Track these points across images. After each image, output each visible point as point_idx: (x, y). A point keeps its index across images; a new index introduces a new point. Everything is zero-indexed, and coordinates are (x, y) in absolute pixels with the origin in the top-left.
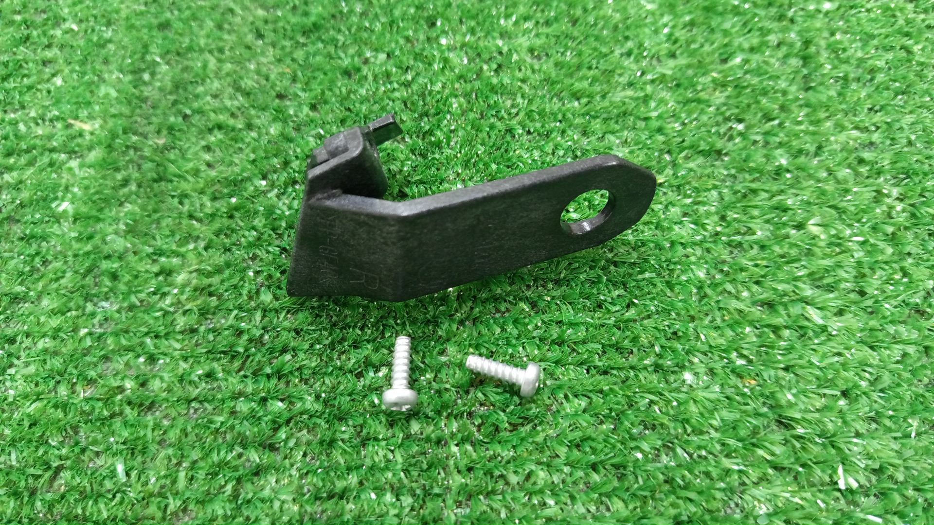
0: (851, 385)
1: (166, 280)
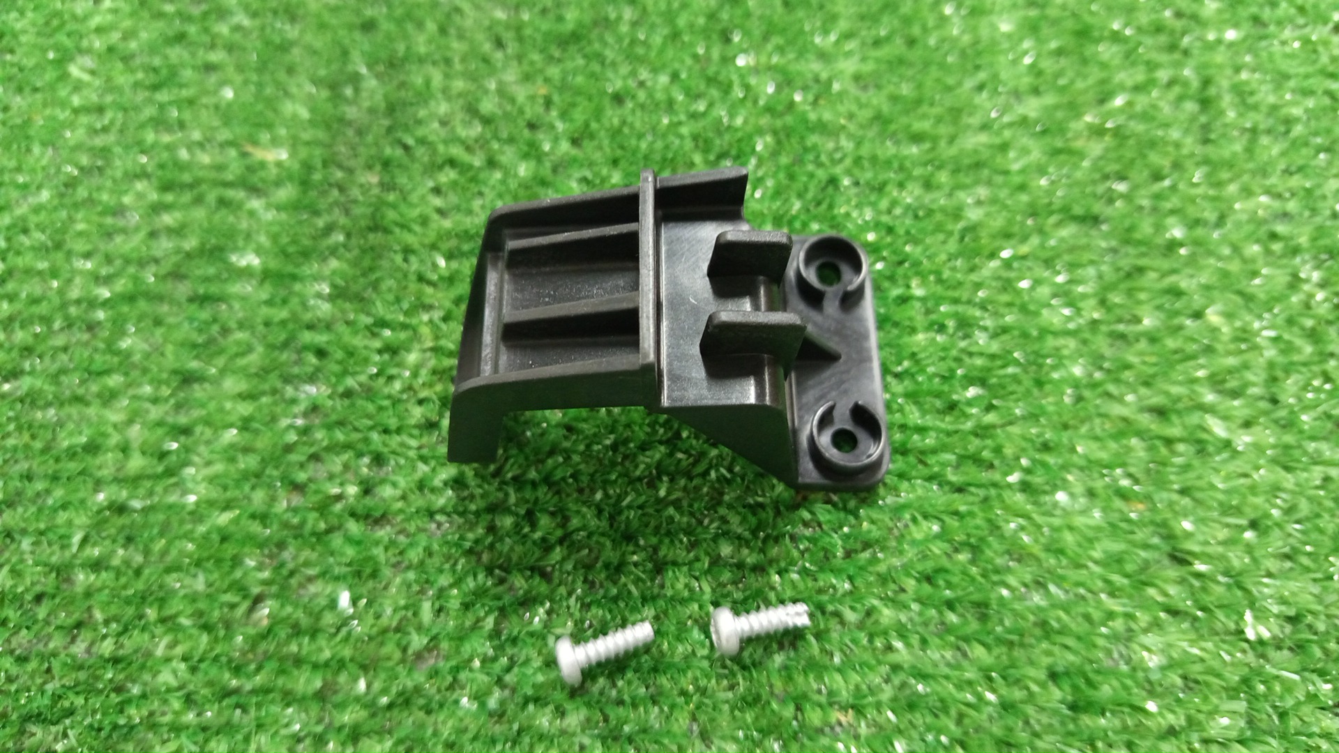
0: (1259, 513)
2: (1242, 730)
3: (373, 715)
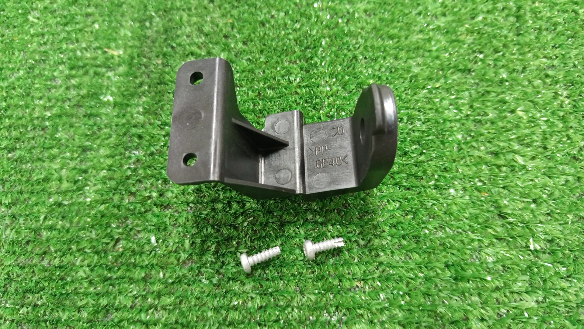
2: (527, 288)
3: (166, 287)
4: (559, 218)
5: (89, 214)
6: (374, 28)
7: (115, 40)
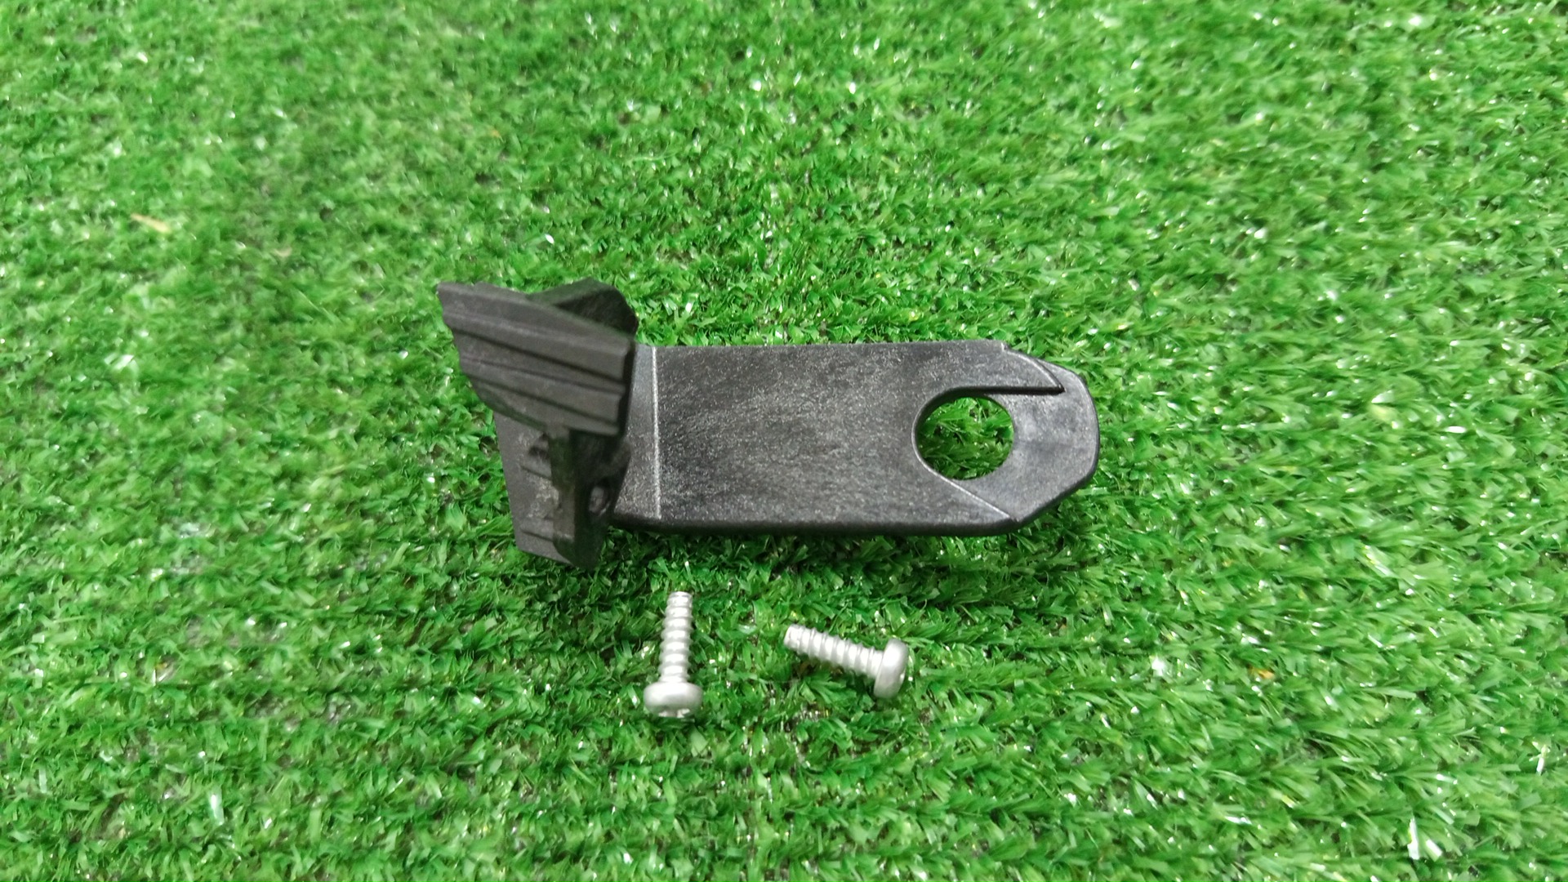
1: (291, 488)
4: (1506, 754)
5: (37, 717)
6: (927, 152)
7: (165, 188)
